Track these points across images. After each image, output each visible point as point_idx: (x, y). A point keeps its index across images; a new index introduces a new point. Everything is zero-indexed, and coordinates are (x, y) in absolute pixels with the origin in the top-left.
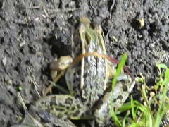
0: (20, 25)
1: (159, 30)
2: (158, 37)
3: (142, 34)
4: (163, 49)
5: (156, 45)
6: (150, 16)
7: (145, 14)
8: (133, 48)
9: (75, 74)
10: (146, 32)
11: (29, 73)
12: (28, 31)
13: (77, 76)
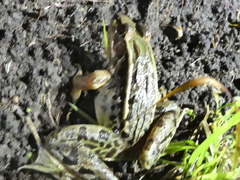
0: (25, 13)
1: (202, 46)
2: (199, 54)
3: (179, 48)
4: (205, 72)
5: (197, 64)
6: (190, 24)
7: (182, 20)
8: (171, 67)
9: (115, 98)
10: (185, 46)
11: (44, 89)
12: (39, 25)
13: (119, 100)
